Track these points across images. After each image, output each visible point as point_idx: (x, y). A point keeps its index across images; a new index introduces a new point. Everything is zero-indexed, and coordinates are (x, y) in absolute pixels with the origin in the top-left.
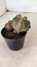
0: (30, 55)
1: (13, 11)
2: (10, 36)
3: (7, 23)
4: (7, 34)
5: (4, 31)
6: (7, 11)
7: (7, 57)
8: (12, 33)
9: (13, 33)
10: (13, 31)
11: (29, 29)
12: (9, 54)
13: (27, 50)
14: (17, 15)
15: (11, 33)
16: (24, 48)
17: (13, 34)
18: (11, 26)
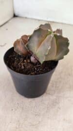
0: (60, 109)
1: (26, 18)
2: (23, 67)
3: (17, 40)
4: (16, 63)
5: (9, 57)
6: (15, 16)
7: (14, 110)
8: (27, 61)
9: (29, 61)
10: (29, 58)
11: (65, 56)
12: (18, 104)
13: (55, 97)
14: (41, 25)
15: (25, 61)
16: (48, 92)
17: (30, 65)
18: (27, 46)
